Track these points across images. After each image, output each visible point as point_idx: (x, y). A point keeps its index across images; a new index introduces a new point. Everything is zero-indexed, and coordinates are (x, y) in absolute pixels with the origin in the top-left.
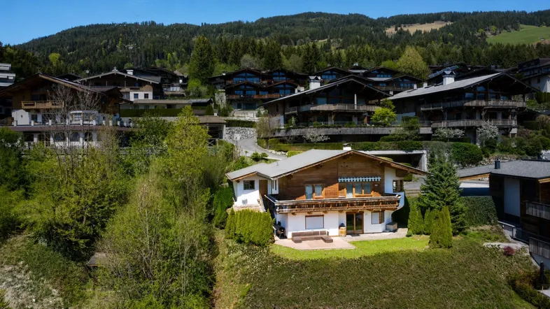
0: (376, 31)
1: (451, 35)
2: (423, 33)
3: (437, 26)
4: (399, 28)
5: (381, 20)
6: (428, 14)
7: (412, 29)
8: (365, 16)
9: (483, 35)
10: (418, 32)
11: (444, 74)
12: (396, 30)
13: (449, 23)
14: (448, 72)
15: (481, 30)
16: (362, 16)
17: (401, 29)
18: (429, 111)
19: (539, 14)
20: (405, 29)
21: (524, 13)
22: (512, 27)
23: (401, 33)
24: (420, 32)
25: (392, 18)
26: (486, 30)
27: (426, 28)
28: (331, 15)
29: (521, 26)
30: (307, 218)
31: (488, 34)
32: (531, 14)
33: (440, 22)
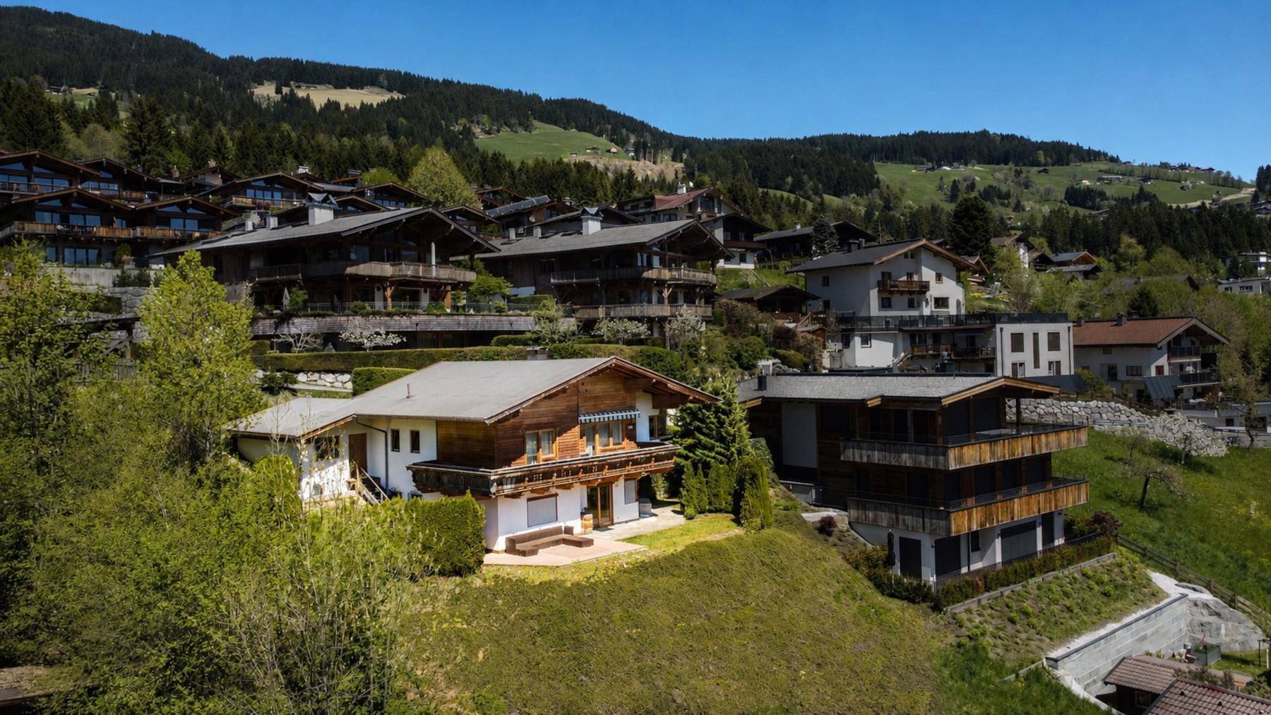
0: (230, 86)
1: (403, 121)
2: (343, 108)
3: (373, 97)
4: (285, 90)
5: (240, 63)
6: (351, 68)
7: (319, 97)
8: (194, 46)
9: (467, 132)
10: (332, 106)
11: (585, 212)
12: (278, 91)
13: (396, 95)
14: (593, 210)
15: (463, 121)
16: (187, 43)
17: (292, 91)
18: (570, 285)
19: (563, 104)
20: (301, 93)
21: (535, 98)
22: (520, 124)
23: (291, 100)
24: (337, 105)
25: (265, 61)
26: (472, 122)
27: (351, 98)
28: (102, 27)
29: (536, 123)
30: (531, 503)
31: (477, 130)
32: (550, 102)
33: (376, 89)
